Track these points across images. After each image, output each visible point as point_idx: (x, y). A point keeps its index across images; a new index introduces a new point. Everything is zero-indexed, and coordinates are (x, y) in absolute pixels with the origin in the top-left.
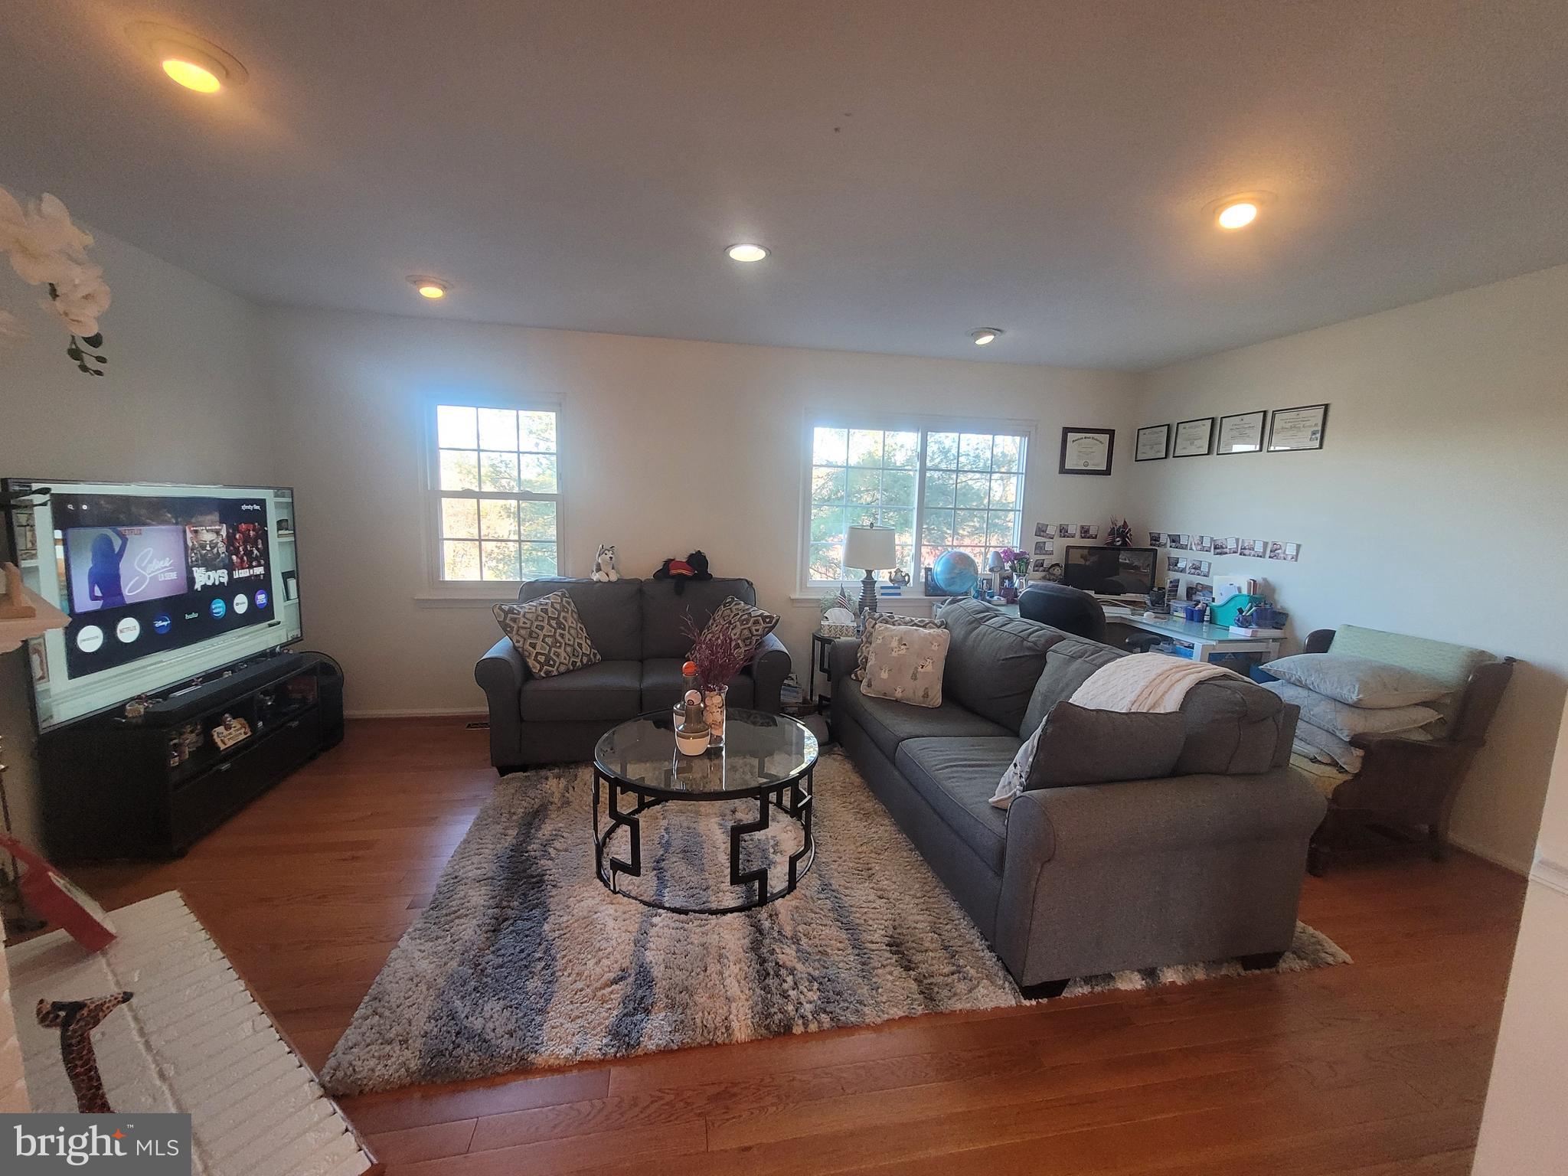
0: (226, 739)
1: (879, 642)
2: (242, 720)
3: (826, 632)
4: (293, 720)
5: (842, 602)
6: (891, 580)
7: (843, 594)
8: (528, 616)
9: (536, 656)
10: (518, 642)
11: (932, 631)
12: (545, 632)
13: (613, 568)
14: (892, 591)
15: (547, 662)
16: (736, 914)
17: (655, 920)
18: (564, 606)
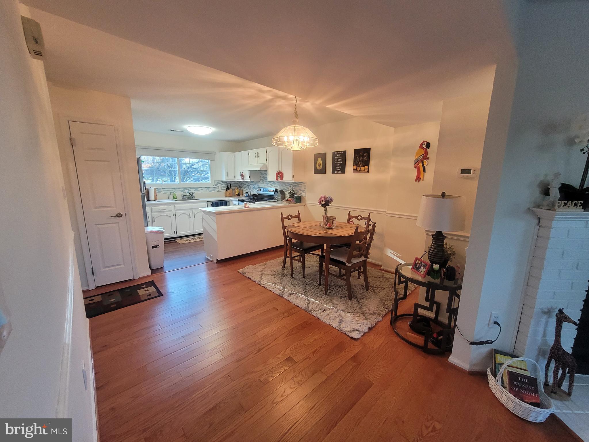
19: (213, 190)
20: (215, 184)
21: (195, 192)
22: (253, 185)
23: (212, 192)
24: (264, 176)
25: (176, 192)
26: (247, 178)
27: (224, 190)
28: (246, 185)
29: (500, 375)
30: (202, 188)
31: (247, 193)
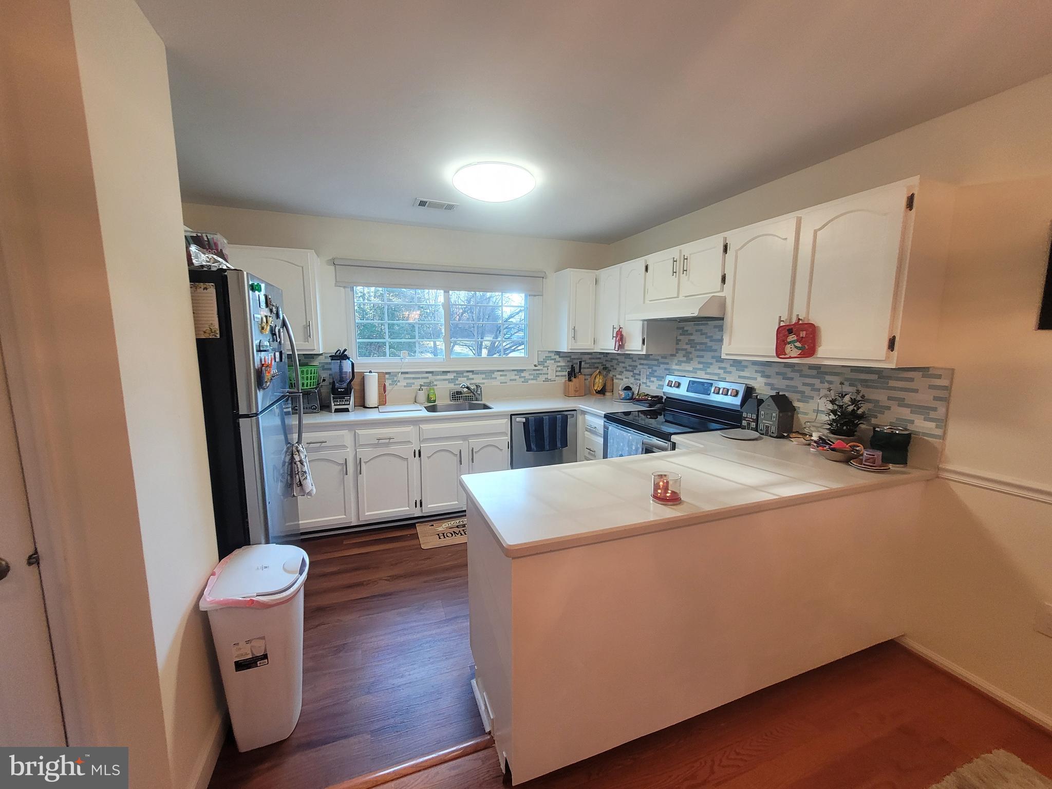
19: (532, 377)
20: (538, 362)
21: (484, 383)
22: (650, 366)
23: (530, 382)
24: (692, 337)
25: (435, 383)
26: (635, 345)
27: (562, 376)
28: (626, 365)
30: (503, 371)
31: (628, 388)
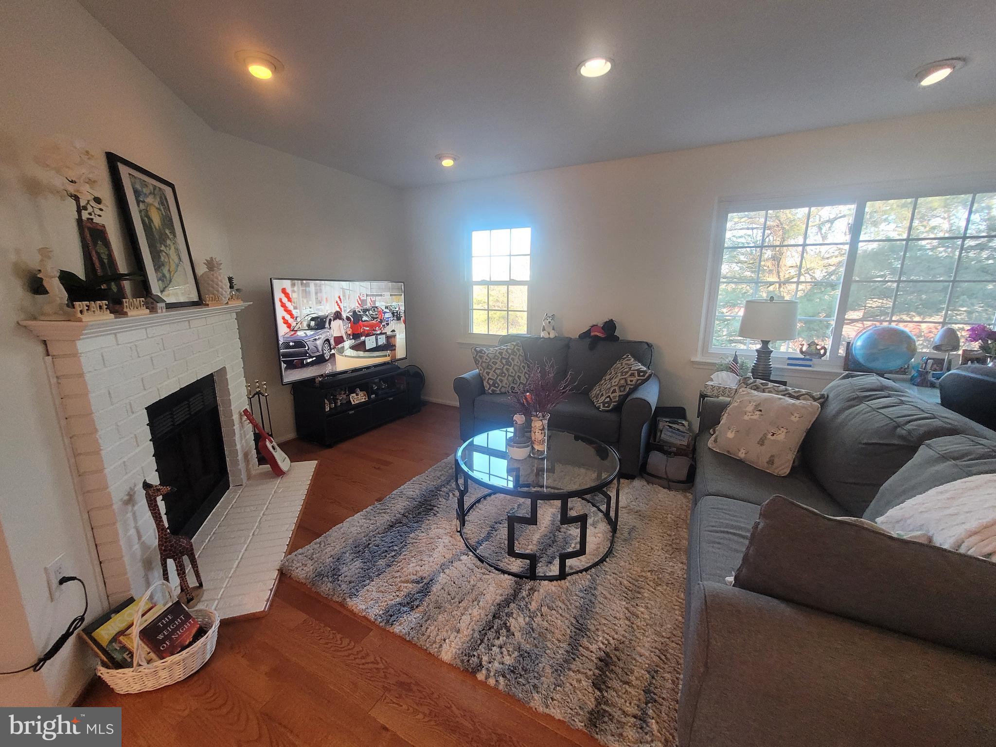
0: (355, 400)
1: (736, 404)
2: (365, 393)
3: (709, 391)
4: (391, 397)
5: (734, 367)
6: (802, 352)
7: (735, 360)
8: (489, 355)
9: (488, 380)
10: (481, 370)
11: (809, 403)
12: (497, 366)
13: (553, 329)
14: (801, 362)
15: (494, 385)
16: (510, 577)
17: (464, 557)
18: (514, 352)
29: (137, 650)
